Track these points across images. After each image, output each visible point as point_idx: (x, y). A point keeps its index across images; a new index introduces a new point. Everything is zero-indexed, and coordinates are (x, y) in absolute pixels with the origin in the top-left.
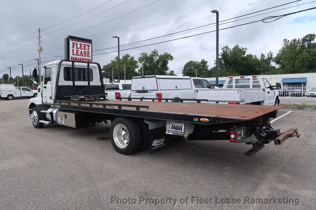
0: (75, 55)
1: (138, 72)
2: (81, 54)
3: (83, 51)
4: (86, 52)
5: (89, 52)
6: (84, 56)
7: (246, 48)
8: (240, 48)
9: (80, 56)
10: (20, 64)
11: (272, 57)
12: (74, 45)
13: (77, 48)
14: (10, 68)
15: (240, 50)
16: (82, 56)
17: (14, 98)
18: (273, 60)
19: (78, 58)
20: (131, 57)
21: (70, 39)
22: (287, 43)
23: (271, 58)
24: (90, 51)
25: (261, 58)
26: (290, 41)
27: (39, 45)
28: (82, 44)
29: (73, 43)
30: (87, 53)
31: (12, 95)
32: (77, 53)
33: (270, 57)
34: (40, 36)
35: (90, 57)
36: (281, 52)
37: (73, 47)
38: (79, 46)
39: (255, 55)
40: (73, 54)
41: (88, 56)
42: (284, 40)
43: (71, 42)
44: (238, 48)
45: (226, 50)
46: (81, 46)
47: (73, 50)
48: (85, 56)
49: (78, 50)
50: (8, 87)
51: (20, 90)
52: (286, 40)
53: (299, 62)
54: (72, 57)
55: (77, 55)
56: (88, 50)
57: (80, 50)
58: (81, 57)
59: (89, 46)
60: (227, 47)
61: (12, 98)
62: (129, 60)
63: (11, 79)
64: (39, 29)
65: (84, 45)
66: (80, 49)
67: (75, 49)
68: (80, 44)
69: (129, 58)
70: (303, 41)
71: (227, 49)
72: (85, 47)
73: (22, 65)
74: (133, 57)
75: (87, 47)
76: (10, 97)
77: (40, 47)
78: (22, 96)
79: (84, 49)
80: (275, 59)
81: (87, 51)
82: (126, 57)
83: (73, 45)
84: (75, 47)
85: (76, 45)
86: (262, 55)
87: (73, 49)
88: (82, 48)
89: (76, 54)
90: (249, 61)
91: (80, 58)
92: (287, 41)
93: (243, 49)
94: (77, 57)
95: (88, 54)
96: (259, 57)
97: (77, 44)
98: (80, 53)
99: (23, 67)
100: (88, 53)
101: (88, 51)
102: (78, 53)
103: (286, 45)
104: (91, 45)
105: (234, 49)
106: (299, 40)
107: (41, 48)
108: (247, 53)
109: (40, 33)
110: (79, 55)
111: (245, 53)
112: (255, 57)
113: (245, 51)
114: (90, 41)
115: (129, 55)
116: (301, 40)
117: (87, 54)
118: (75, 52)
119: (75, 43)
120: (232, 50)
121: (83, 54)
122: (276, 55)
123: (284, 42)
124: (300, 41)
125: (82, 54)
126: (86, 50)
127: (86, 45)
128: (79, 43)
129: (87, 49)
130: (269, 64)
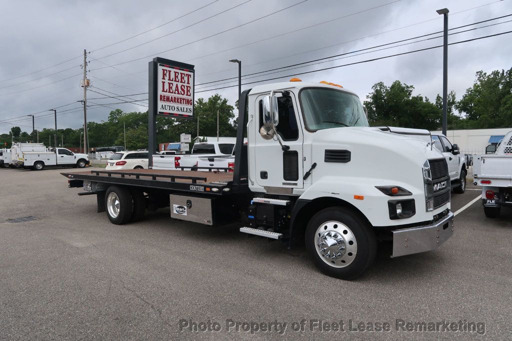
0: (166, 92)
1: (233, 125)
2: (176, 90)
3: (180, 84)
4: (184, 86)
5: (190, 87)
6: (181, 94)
7: (412, 87)
8: (403, 85)
9: (175, 93)
10: (52, 110)
11: (455, 100)
12: (166, 75)
13: (169, 79)
14: (33, 116)
15: (403, 88)
16: (178, 93)
17: (45, 167)
18: (456, 106)
19: (172, 97)
20: (223, 99)
21: (159, 64)
22: (482, 78)
23: (453, 103)
24: (191, 85)
25: (437, 102)
26: (487, 75)
27: (85, 77)
28: (178, 73)
29: (164, 70)
30: (186, 87)
31: (42, 163)
32: (170, 88)
33: (451, 101)
34: (86, 62)
35: (190, 95)
36: (470, 93)
37: (164, 78)
38: (173, 76)
39: (426, 97)
40: (163, 91)
41: (187, 95)
42: (477, 73)
43: (160, 69)
44: (400, 86)
45: (379, 88)
46: (176, 77)
47: (164, 83)
48: (183, 94)
49: (172, 84)
50: (35, 149)
51: (55, 153)
52: (481, 72)
53: (507, 109)
54: (161, 96)
55: (170, 92)
56: (188, 83)
57: (175, 83)
58: (177, 96)
59: (189, 76)
60: (381, 84)
61: (41, 167)
62: (219, 104)
63: (25, 134)
64: (85, 50)
65: (181, 74)
66: (175, 81)
67: (167, 81)
68: (175, 73)
69: (219, 102)
70: (510, 74)
71: (381, 88)
72: (183, 78)
73: (55, 111)
74: (225, 99)
75: (186, 78)
76: (39, 166)
77: (86, 81)
78: (58, 163)
79: (181, 82)
80: (460, 104)
81: (186, 84)
82: (214, 99)
83: (164, 75)
84: (167, 78)
85: (168, 74)
86: (437, 98)
87: (164, 80)
88: (177, 80)
89: (168, 91)
90: (418, 107)
91: (175, 98)
92: (483, 74)
93: (408, 87)
94: (170, 95)
95: (188, 91)
96: (433, 101)
97: (170, 71)
98: (174, 88)
99: (57, 114)
100: (187, 89)
101: (188, 85)
102: (172, 88)
103: (481, 81)
104: (192, 74)
105: (393, 87)
106: (503, 73)
107: (88, 83)
108: (414, 94)
109: (85, 58)
110: (172, 93)
111: (410, 94)
112: (427, 100)
113: (411, 91)
114: (190, 68)
115: (219, 97)
116: (507, 73)
117: (185, 90)
118: (167, 87)
119: (166, 70)
120: (388, 89)
121: (180, 90)
122: (462, 98)
123: (479, 76)
124: (505, 75)
125: (178, 90)
126: (184, 83)
127: (184, 74)
128: (173, 70)
129: (186, 82)
130: (450, 112)
